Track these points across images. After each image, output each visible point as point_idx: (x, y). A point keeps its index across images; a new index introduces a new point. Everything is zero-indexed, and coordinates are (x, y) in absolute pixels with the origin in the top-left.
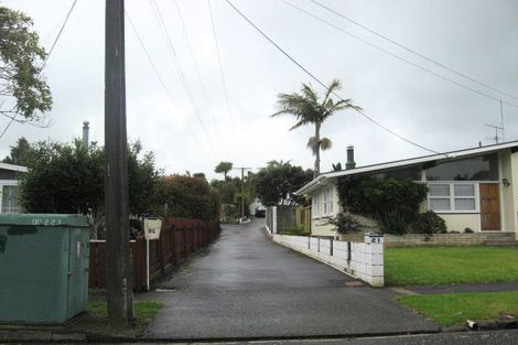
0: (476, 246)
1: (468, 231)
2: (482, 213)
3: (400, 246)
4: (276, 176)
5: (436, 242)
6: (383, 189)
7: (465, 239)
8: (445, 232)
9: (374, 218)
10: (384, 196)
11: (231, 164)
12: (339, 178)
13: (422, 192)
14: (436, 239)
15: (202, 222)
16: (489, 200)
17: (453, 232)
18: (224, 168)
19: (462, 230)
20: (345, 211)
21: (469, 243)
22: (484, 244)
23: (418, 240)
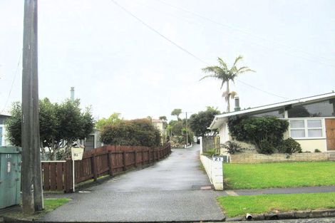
0: (322, 161)
1: (317, 151)
2: (328, 138)
3: (269, 162)
4: (203, 117)
5: (294, 159)
6: (256, 124)
7: (315, 156)
8: (300, 152)
9: (252, 143)
10: (257, 129)
11: (180, 110)
12: (229, 117)
13: (284, 126)
14: (294, 156)
15: (148, 148)
16: (332, 130)
17: (307, 152)
18: (177, 112)
19: (313, 151)
20: (233, 139)
21: (317, 159)
22: (328, 160)
23: (282, 157)
